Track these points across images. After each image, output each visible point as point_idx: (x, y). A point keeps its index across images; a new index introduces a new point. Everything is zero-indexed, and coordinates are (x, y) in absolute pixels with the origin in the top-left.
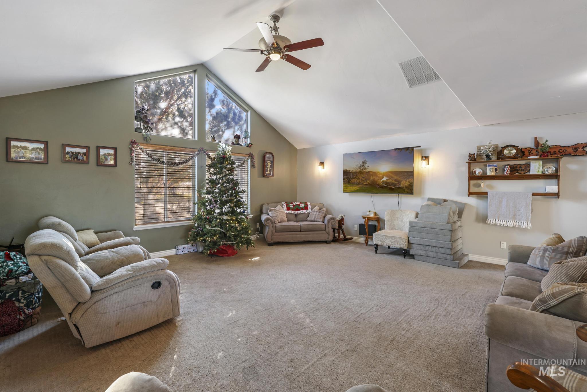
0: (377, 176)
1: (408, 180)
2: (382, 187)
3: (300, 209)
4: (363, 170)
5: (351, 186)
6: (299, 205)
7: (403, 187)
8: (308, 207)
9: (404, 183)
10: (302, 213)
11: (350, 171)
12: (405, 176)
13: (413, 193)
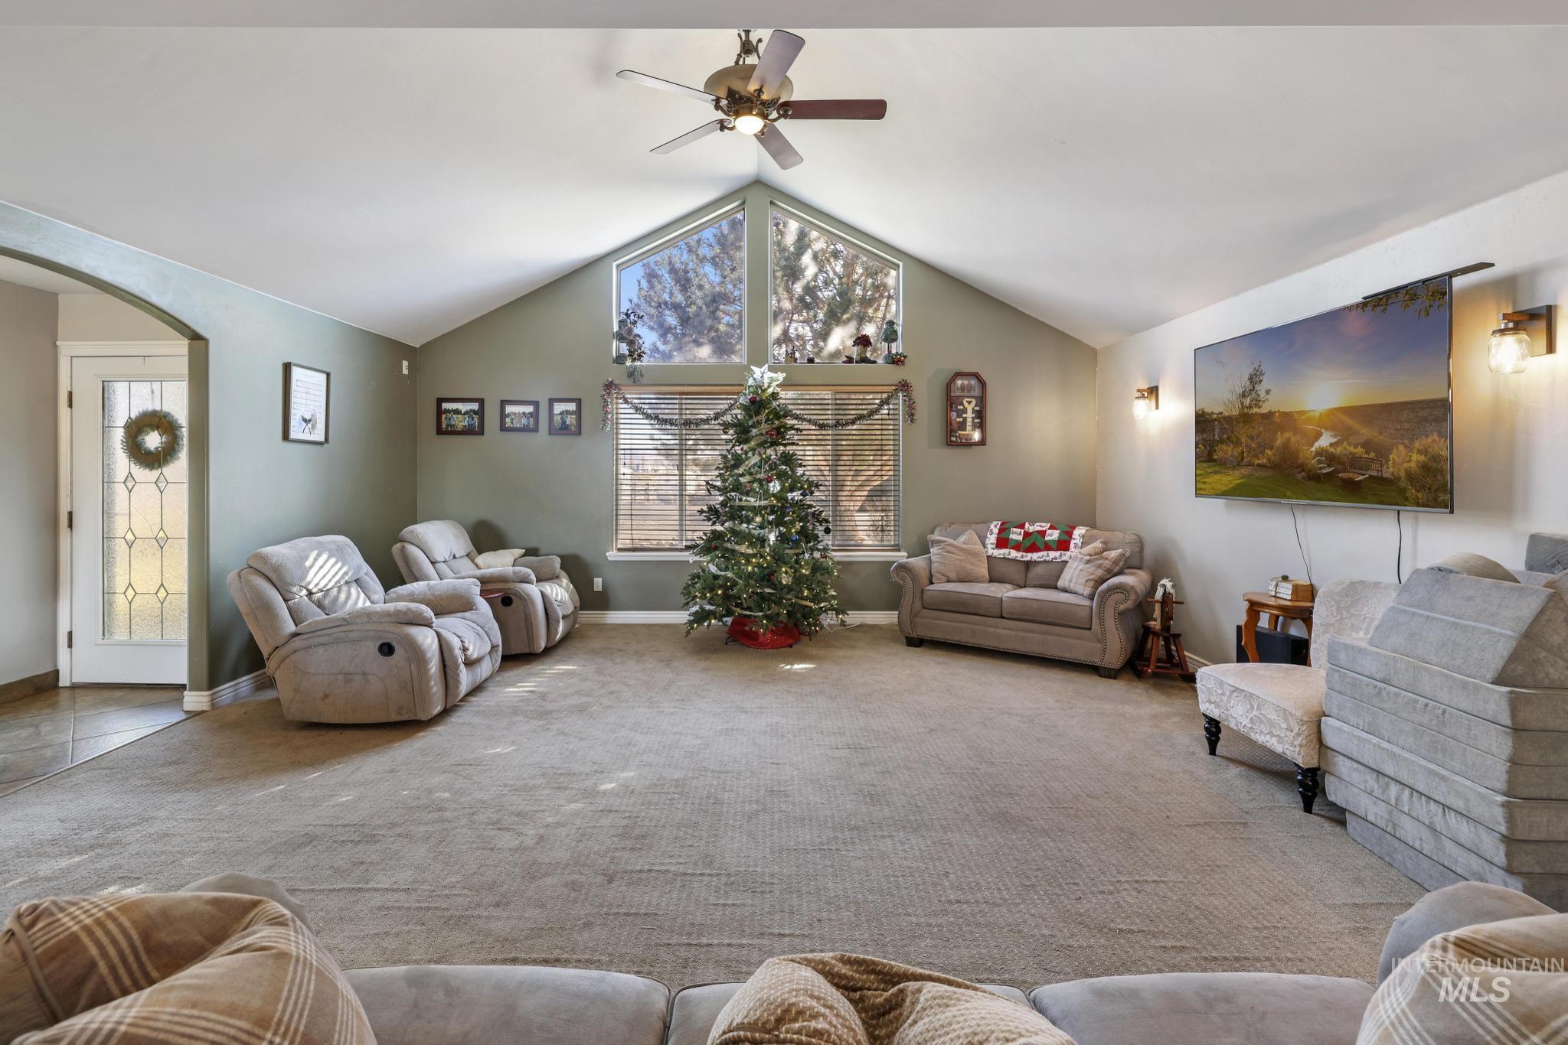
0: (1296, 430)
1: (1417, 444)
2: (1315, 477)
3: (1042, 547)
4: (1250, 407)
5: (1215, 473)
6: (1043, 533)
7: (1399, 479)
8: (1072, 542)
9: (1403, 460)
10: (1045, 561)
11: (1215, 416)
12: (1406, 425)
13: (1448, 506)
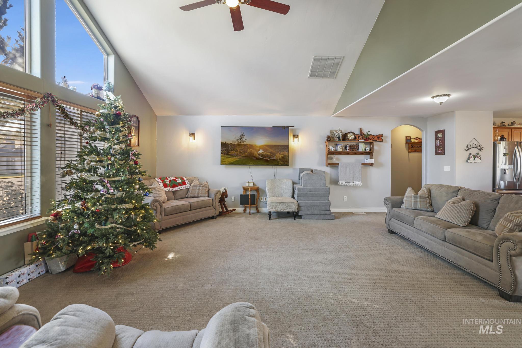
0: (253, 149)
1: (281, 153)
2: (258, 159)
3: (178, 185)
4: (240, 142)
5: (229, 158)
6: (175, 180)
7: (277, 159)
8: (186, 182)
9: (278, 156)
10: (181, 189)
11: (229, 144)
12: (279, 149)
13: (288, 165)
